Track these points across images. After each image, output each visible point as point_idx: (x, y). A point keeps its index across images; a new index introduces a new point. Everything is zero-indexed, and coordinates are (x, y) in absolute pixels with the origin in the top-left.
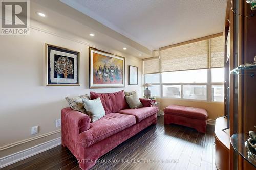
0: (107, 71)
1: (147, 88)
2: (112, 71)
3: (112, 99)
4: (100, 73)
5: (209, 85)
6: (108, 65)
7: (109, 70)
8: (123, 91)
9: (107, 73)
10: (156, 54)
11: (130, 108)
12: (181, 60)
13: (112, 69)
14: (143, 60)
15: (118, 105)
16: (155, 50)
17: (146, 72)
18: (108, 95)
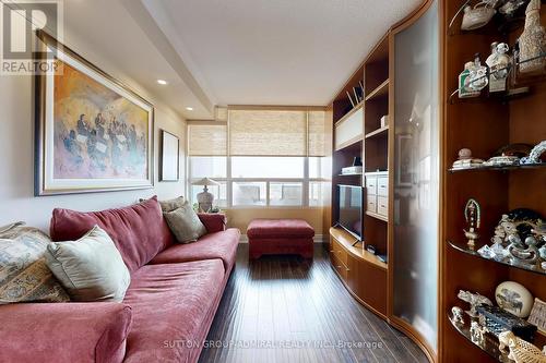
0: (106, 136)
1: (206, 189)
2: (121, 138)
3: (135, 227)
4: (81, 139)
5: (306, 181)
6: (107, 117)
7: (110, 133)
8: (154, 198)
9: (105, 142)
10: (221, 114)
11: (183, 243)
12: (268, 136)
13: (120, 133)
14: (189, 121)
15: (151, 240)
16: (217, 107)
17: (194, 152)
18: (120, 213)
